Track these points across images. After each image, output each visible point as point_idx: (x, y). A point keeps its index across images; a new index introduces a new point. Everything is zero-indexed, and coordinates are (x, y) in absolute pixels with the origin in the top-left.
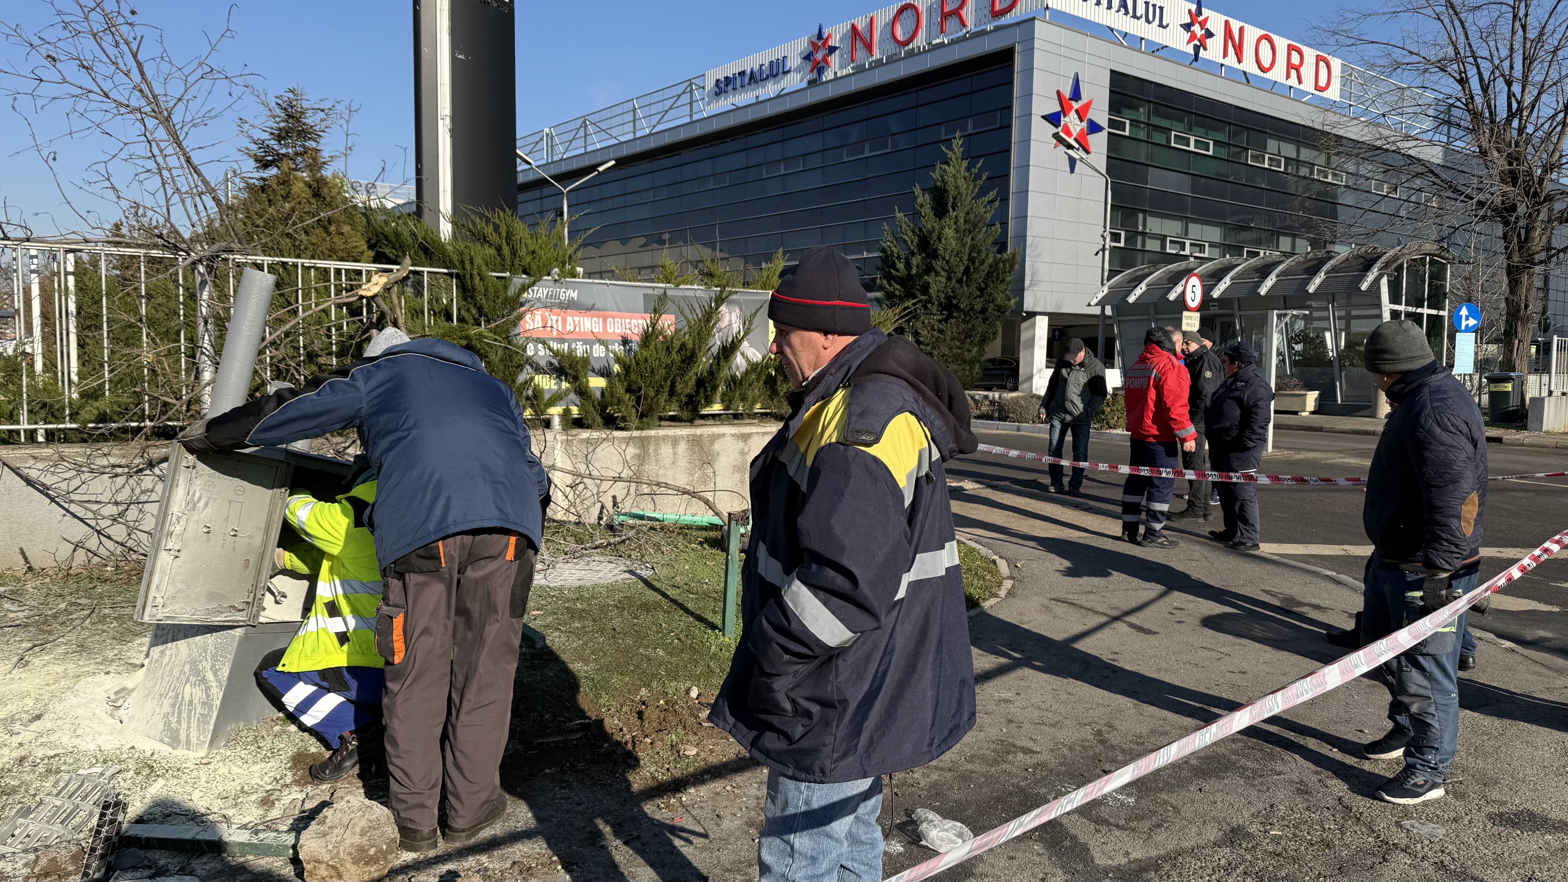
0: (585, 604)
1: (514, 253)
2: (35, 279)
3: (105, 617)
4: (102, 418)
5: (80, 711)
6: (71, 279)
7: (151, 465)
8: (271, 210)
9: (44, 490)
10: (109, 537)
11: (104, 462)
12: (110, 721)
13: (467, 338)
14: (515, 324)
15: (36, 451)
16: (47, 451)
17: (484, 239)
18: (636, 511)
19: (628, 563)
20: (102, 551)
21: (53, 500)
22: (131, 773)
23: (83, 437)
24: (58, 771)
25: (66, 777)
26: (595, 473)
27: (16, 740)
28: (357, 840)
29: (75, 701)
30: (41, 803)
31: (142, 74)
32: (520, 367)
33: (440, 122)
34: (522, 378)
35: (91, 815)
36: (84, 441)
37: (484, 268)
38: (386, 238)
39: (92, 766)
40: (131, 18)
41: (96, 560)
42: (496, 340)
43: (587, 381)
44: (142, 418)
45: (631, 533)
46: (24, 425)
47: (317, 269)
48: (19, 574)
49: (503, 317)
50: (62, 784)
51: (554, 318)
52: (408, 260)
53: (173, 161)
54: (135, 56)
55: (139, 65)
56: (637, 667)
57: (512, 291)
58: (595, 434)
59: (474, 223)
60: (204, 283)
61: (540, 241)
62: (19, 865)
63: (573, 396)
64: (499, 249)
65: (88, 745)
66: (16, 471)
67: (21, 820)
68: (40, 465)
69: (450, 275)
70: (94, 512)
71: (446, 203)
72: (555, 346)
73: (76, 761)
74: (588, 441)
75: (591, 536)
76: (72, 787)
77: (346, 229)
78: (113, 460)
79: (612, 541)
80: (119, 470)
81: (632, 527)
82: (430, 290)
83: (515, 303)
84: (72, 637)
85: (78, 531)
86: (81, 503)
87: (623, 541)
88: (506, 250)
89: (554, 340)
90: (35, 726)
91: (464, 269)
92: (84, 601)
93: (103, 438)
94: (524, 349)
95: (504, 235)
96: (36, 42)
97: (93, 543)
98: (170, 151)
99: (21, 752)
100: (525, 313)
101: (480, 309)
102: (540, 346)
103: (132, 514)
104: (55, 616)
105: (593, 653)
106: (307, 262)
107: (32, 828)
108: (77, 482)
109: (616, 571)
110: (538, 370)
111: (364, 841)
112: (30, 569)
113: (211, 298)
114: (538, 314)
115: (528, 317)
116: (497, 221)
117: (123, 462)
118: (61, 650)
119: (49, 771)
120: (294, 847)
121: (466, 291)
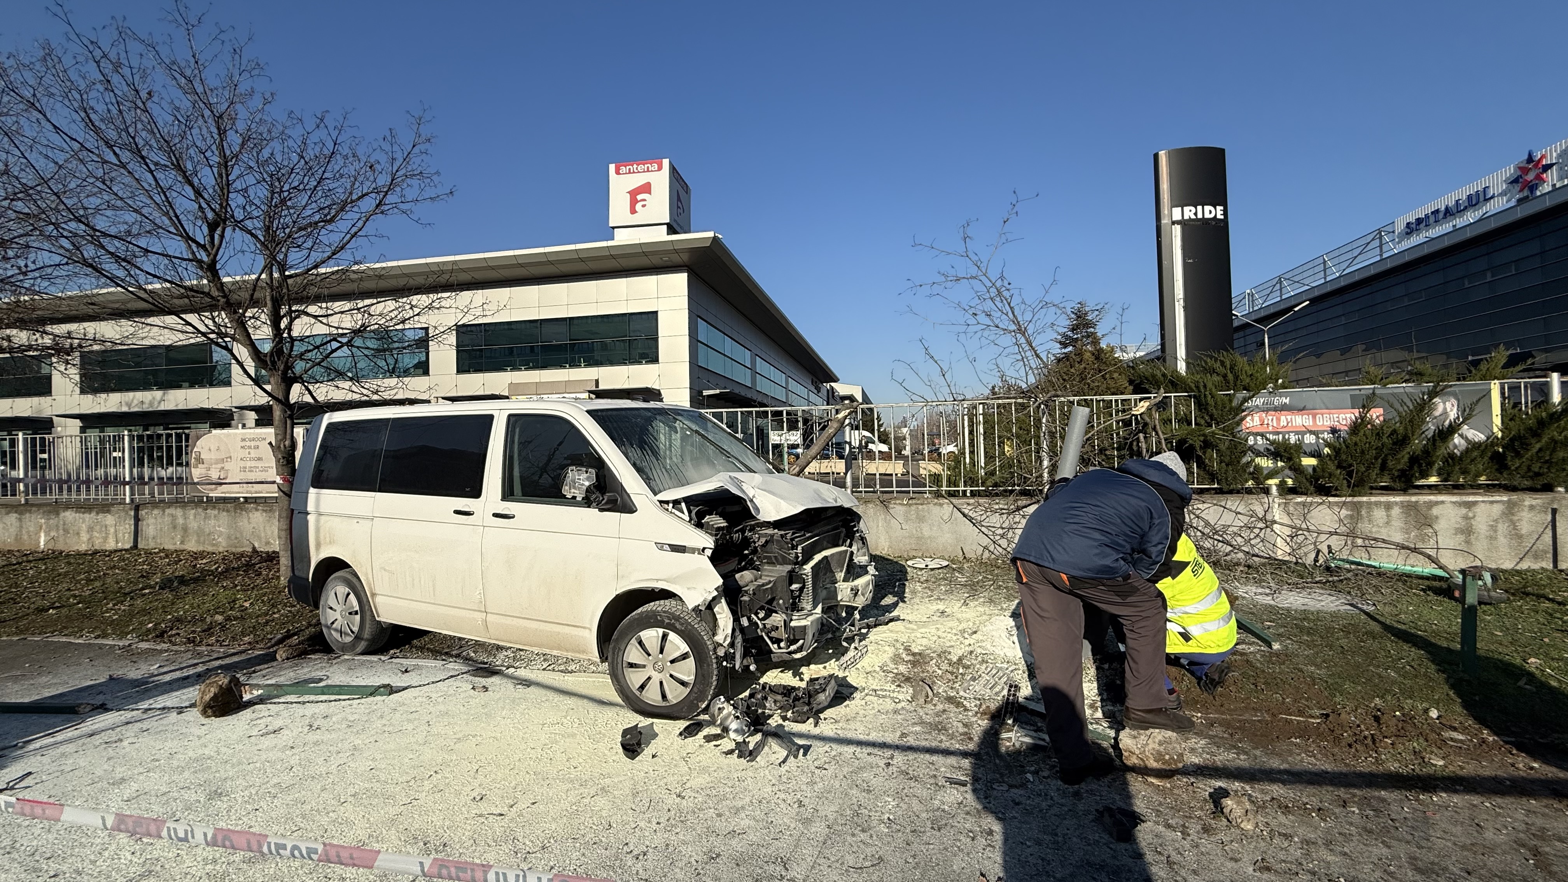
0: (1312, 624)
1: (1236, 378)
2: (966, 418)
3: (1000, 586)
4: (996, 485)
5: (994, 633)
6: (981, 417)
7: (1018, 509)
8: (1072, 370)
9: (971, 519)
10: (1000, 546)
11: (997, 507)
12: (1007, 640)
13: (1204, 435)
14: (1239, 423)
15: (967, 501)
16: (972, 501)
17: (1213, 371)
18: (1351, 558)
19: (1349, 598)
20: (996, 552)
21: (974, 524)
22: (1021, 672)
23: (987, 494)
24: (987, 662)
25: (991, 666)
26: (1312, 528)
27: (967, 642)
28: (1157, 746)
29: (991, 628)
30: (980, 676)
31: (1013, 313)
32: (1244, 453)
33: (1177, 304)
34: (1245, 460)
35: (1003, 688)
36: (987, 496)
37: (1214, 390)
38: (1147, 379)
39: (1002, 663)
40: (1008, 287)
41: (993, 556)
42: (1224, 435)
43: (1301, 461)
44: (1014, 485)
45: (1349, 575)
46: (962, 488)
47: (1103, 400)
48: (961, 560)
49: (1229, 420)
50: (989, 669)
51: (1270, 418)
52: (1162, 390)
53: (1029, 354)
54: (1009, 304)
55: (1011, 308)
56: (1369, 680)
57: (1235, 403)
58: (1309, 499)
59: (1206, 362)
60: (1044, 414)
61: (1256, 368)
62: (973, 705)
63: (1287, 472)
64: (1225, 376)
65: (998, 651)
66: (959, 510)
67: (972, 683)
68: (970, 508)
69: (1190, 396)
70: (994, 532)
71: (1181, 352)
72: (1271, 437)
73: (995, 658)
74: (1304, 504)
75: (1311, 574)
76: (994, 671)
77: (1116, 375)
78: (1001, 506)
79: (1331, 579)
80: (1004, 511)
81: (1349, 571)
82: (1175, 407)
83: (1239, 409)
84: (986, 594)
85: (985, 541)
86: (987, 527)
87: (1341, 581)
88: (1230, 376)
89: (1270, 433)
90: (974, 636)
91: (1200, 392)
92: (989, 577)
93: (997, 495)
94: (1246, 441)
95: (1228, 366)
96: (967, 308)
97: (992, 548)
98: (1027, 348)
99: (971, 649)
100: (1246, 416)
101: (1212, 417)
102: (1259, 438)
103: (1010, 534)
104: (978, 582)
105: (1324, 661)
106: (1099, 398)
107: (977, 688)
108: (984, 517)
109: (1337, 603)
110: (1259, 454)
111: (1162, 749)
112: (965, 558)
113: (1048, 421)
114: (1256, 417)
115: (1248, 419)
116: (1222, 359)
117: (1006, 507)
118: (982, 600)
119: (983, 661)
120: (1116, 739)
121: (1201, 406)
